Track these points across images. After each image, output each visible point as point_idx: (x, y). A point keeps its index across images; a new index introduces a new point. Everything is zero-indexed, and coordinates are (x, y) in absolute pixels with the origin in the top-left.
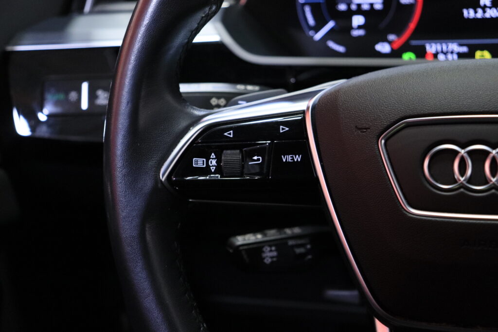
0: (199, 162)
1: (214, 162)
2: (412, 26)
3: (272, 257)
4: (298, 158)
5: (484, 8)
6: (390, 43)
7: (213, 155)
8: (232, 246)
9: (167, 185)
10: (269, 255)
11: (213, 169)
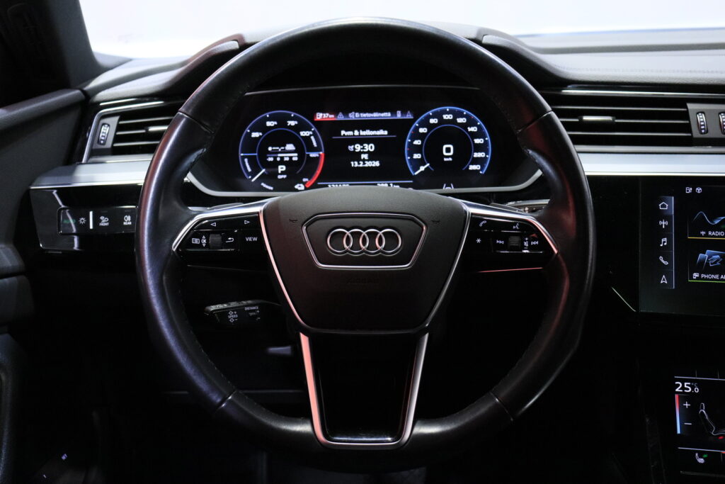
0: (196, 241)
1: (205, 241)
2: (318, 172)
3: (234, 318)
4: (255, 239)
5: (364, 160)
6: (304, 183)
7: (204, 237)
8: (208, 312)
9: (177, 255)
10: (232, 317)
11: (204, 245)
